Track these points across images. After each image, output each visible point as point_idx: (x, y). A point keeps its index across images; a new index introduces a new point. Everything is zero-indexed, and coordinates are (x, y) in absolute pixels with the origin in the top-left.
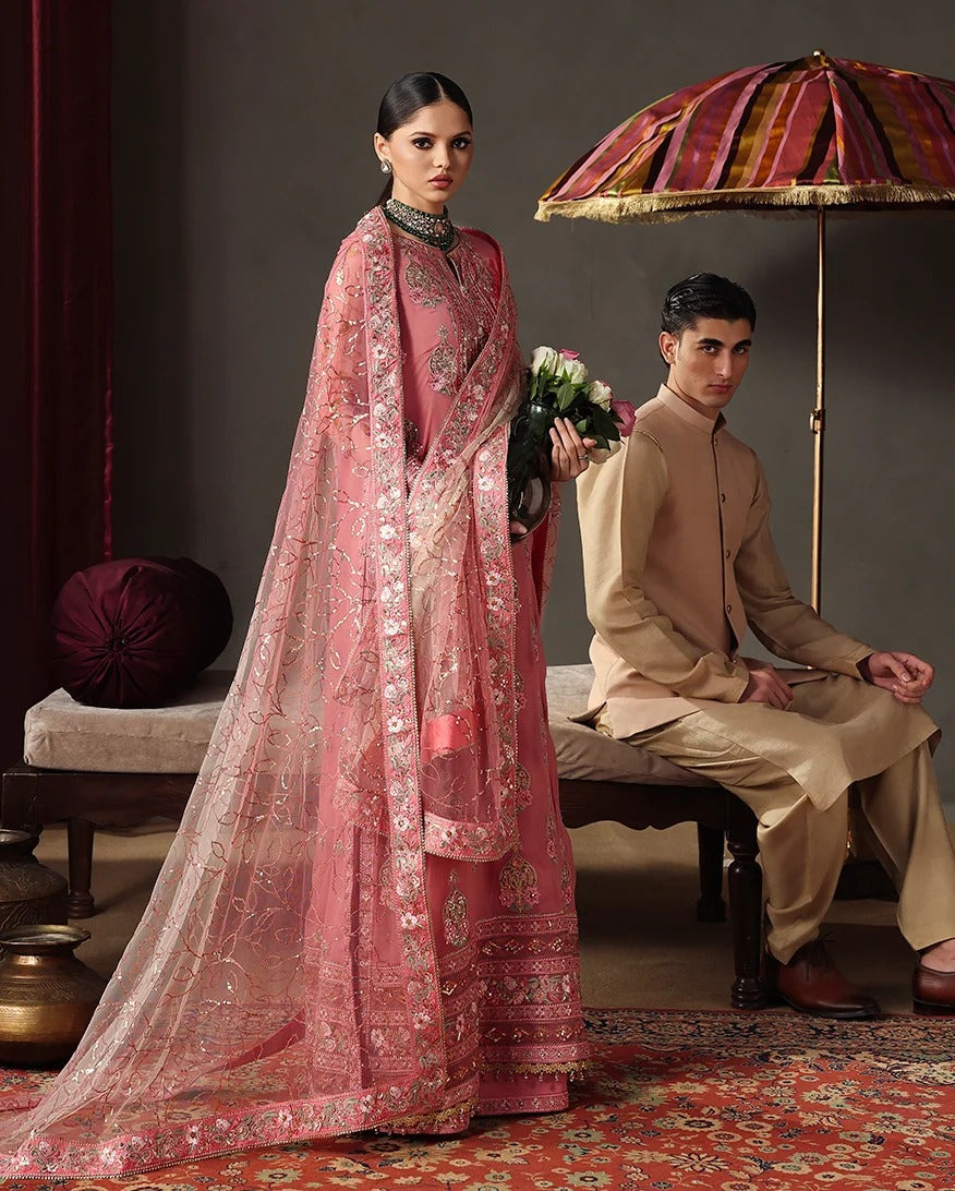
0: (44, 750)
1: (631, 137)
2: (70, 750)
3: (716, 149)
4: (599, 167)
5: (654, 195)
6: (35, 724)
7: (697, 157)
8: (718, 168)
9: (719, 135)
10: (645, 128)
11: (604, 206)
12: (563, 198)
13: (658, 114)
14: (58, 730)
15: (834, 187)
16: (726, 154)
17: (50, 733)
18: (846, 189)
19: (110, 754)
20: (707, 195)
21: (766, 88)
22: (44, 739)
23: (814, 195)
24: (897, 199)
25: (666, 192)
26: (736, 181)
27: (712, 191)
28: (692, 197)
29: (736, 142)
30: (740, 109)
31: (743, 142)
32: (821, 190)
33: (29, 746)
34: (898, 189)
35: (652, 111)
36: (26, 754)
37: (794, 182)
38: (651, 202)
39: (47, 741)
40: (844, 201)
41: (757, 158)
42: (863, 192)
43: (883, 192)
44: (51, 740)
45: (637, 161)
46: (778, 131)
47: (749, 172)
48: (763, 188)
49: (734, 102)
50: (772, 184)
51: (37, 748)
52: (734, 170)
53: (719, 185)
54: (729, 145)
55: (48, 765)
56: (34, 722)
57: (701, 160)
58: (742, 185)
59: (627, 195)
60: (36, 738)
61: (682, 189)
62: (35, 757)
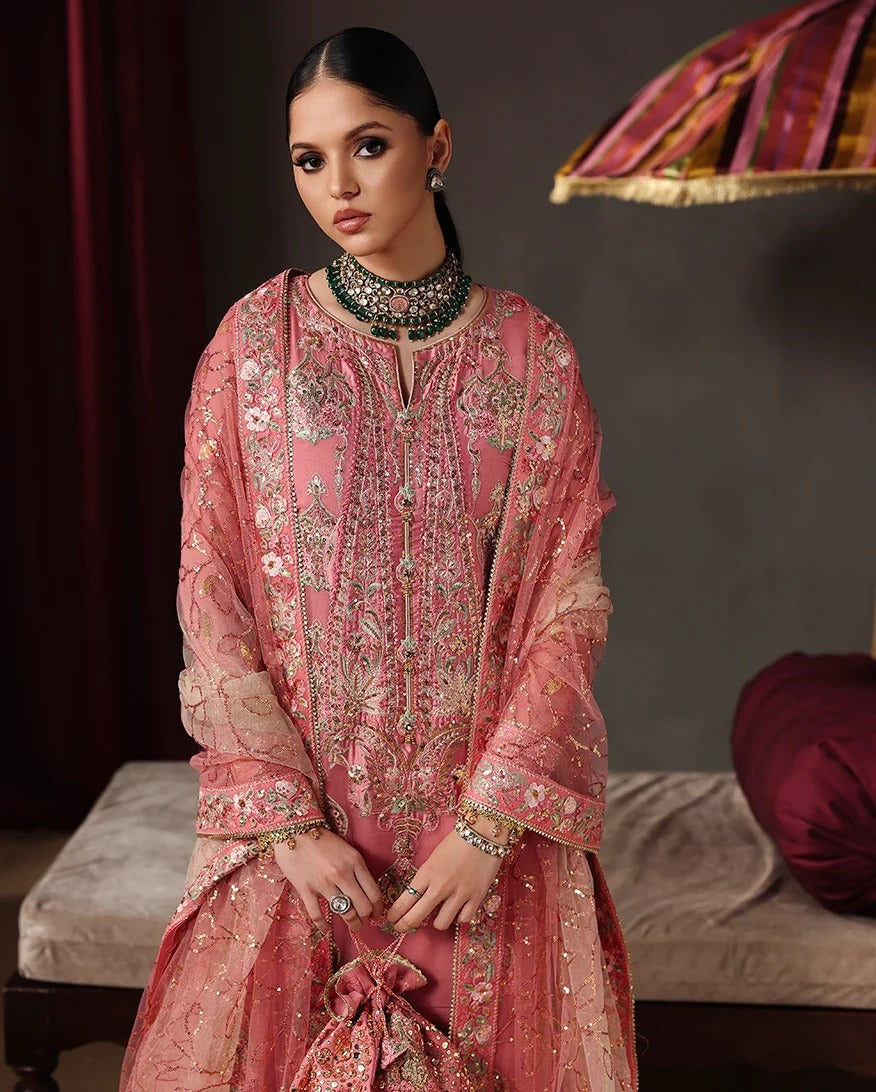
0: (46, 962)
1: (680, 91)
2: (79, 963)
3: (813, 110)
4: (637, 133)
5: (733, 177)
6: (33, 928)
7: (788, 122)
8: (820, 137)
9: (818, 90)
10: (697, 79)
11: (657, 189)
12: (591, 174)
13: (716, 59)
14: (61, 939)
16: (829, 119)
17: (53, 943)
20: (808, 179)
22: (44, 949)
25: (749, 174)
26: (848, 158)
27: (815, 173)
28: (786, 181)
29: (843, 100)
30: (845, 52)
31: (855, 100)
33: (26, 955)
35: (706, 54)
36: (21, 964)
38: (727, 188)
39: (47, 951)
44: (54, 952)
45: (695, 125)
47: (865, 146)
49: (835, 43)
51: (36, 958)
52: (844, 141)
53: (825, 164)
54: (833, 105)
55: (50, 978)
56: (31, 925)
57: (794, 126)
58: (859, 165)
59: (694, 178)
60: (33, 947)
61: (771, 168)
62: (32, 969)
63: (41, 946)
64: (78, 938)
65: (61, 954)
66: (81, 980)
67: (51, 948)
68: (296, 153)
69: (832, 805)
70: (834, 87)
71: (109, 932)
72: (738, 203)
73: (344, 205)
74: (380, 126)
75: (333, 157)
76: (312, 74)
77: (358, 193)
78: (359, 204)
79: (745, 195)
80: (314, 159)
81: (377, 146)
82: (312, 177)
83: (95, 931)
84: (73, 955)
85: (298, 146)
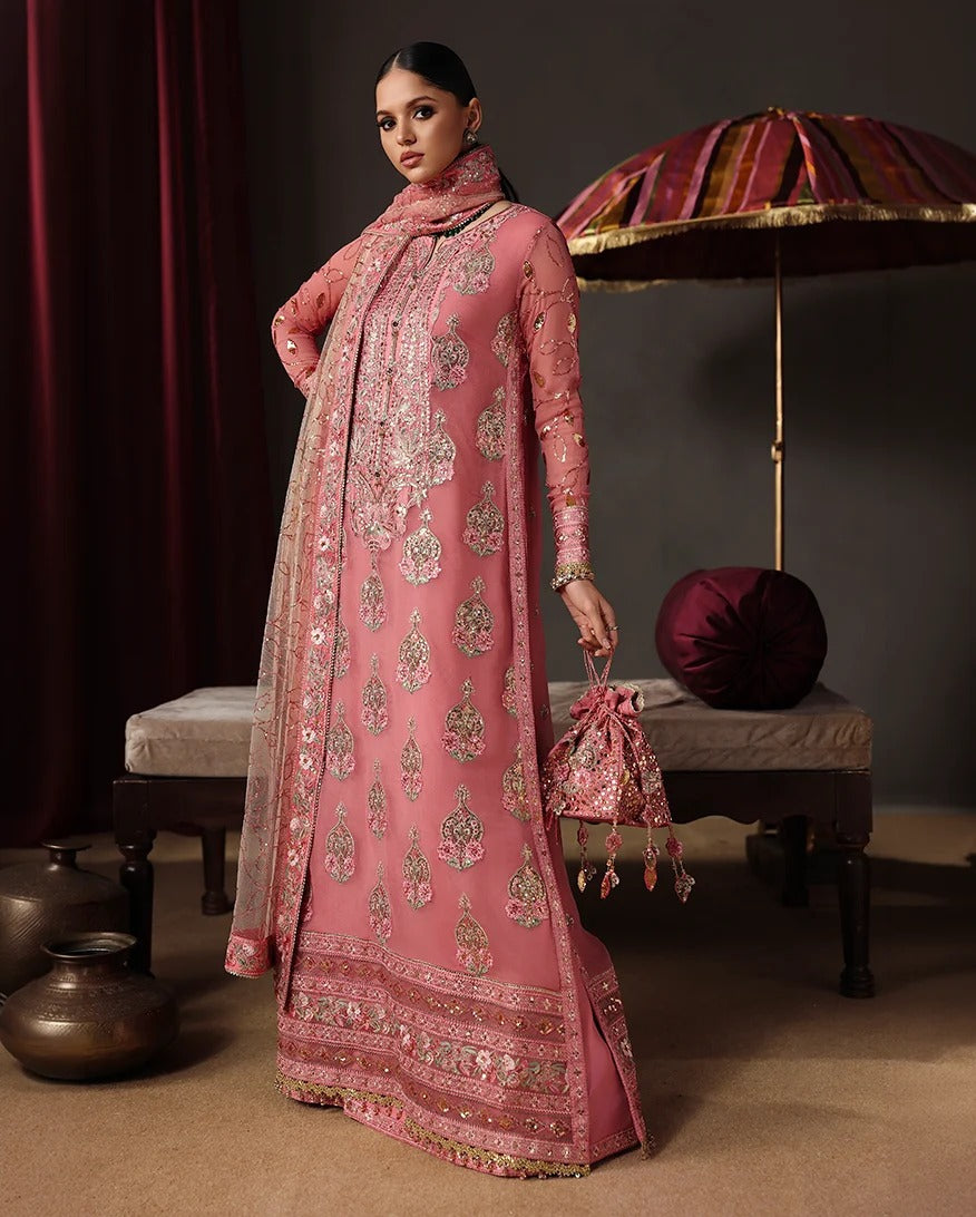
0: (144, 757)
1: (602, 193)
2: (169, 756)
3: (688, 185)
5: (631, 228)
6: (136, 731)
7: (670, 193)
8: (692, 200)
9: (690, 173)
10: (616, 184)
13: (626, 172)
14: (156, 737)
15: (807, 207)
16: (698, 188)
17: (150, 741)
18: (820, 208)
19: (209, 760)
20: (682, 225)
21: (732, 130)
22: (143, 747)
23: (789, 217)
24: (868, 217)
25: (643, 225)
26: (710, 210)
27: (688, 221)
28: (668, 228)
29: (707, 178)
31: (714, 176)
32: (794, 211)
33: (130, 753)
34: (869, 208)
35: (620, 170)
36: (127, 762)
37: (768, 205)
38: (628, 236)
39: (146, 748)
40: (818, 220)
41: (729, 189)
42: (836, 211)
43: (856, 210)
44: (150, 749)
46: (747, 165)
47: (722, 202)
48: (738, 214)
49: (702, 144)
50: (746, 209)
51: (138, 755)
52: (707, 202)
53: (694, 215)
54: (700, 181)
55: (149, 772)
56: (134, 730)
57: (674, 196)
58: (717, 214)
59: (604, 232)
60: (136, 745)
61: (658, 221)
62: (136, 764)
63: (141, 745)
64: (169, 736)
65: (156, 750)
66: (169, 771)
67: (149, 745)
68: (380, 118)
69: (709, 619)
70: (700, 170)
71: (190, 732)
72: (636, 245)
73: (406, 149)
74: (430, 99)
75: (400, 118)
76: (390, 67)
77: (416, 141)
78: (415, 148)
79: (640, 239)
80: (391, 122)
81: (428, 112)
82: (389, 133)
83: (180, 731)
84: (165, 750)
85: (381, 113)
